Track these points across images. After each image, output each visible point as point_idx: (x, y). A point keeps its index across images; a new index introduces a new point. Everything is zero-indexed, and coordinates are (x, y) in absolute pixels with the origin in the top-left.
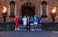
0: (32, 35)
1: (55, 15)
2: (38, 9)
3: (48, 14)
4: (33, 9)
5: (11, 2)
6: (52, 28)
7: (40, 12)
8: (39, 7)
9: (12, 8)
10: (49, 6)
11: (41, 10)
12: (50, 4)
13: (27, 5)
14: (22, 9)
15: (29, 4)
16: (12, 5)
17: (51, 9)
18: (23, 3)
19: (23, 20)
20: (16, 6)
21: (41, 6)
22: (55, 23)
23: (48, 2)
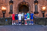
0: (25, 29)
1: (45, 12)
2: (31, 7)
3: (39, 11)
4: (28, 7)
5: (10, 1)
6: (42, 22)
7: (33, 9)
8: (32, 5)
9: (11, 6)
10: (40, 4)
11: (34, 8)
12: (41, 3)
13: (23, 4)
14: (19, 7)
15: (24, 3)
16: (11, 4)
17: (41, 7)
18: (19, 2)
19: (18, 16)
20: (14, 5)
21: (34, 4)
22: (45, 19)
23: (39, 1)
